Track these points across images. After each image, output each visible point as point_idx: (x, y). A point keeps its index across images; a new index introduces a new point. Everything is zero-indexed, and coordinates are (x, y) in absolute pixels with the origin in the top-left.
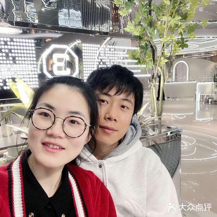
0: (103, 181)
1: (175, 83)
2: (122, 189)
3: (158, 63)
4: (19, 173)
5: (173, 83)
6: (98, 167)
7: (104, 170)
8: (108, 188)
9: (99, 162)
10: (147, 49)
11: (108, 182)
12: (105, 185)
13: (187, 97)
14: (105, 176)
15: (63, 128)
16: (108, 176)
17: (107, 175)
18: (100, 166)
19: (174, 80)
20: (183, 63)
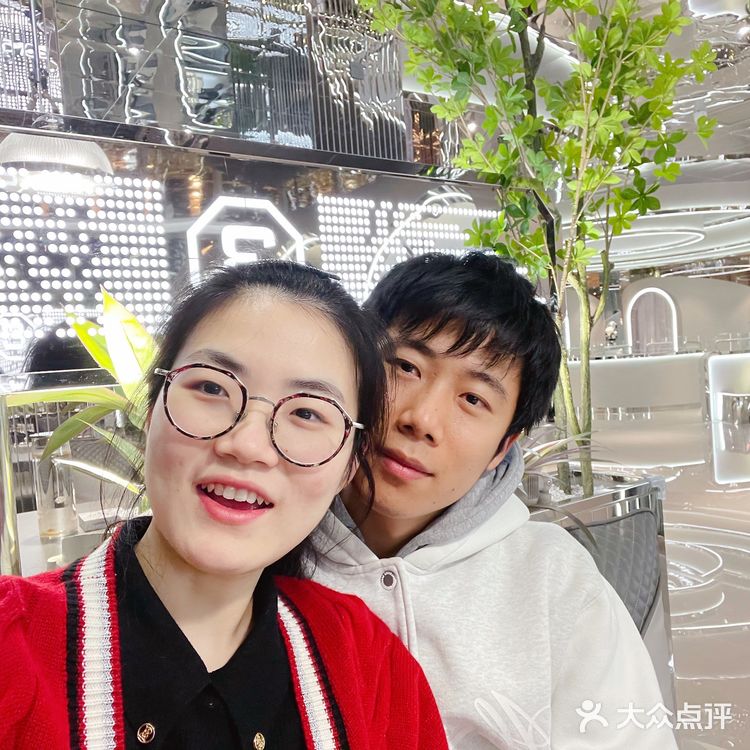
0: (399, 632)
1: (634, 359)
2: (463, 657)
3: (567, 260)
4: (105, 589)
5: (628, 359)
6: (379, 583)
7: (401, 591)
8: (416, 654)
9: (383, 566)
10: (526, 217)
11: (414, 634)
12: (406, 643)
13: (681, 407)
14: (406, 613)
15: (272, 432)
16: (414, 612)
17: (411, 610)
18: (388, 581)
19: (630, 352)
20: (654, 294)
